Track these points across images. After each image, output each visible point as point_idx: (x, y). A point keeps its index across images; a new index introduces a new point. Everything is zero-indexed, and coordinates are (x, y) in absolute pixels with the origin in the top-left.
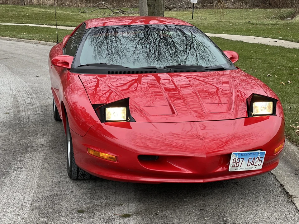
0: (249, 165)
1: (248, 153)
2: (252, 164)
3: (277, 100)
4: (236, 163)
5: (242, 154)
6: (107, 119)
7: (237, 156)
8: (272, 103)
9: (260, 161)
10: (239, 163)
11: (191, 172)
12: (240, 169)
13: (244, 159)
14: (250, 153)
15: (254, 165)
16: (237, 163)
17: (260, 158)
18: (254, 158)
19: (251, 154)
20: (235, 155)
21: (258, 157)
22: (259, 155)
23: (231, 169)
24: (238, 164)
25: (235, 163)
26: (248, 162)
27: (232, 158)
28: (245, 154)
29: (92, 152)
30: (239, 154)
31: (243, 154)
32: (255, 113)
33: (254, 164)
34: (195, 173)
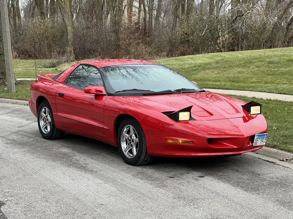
1: (261, 135)
2: (262, 142)
3: (262, 105)
6: (180, 120)
8: (260, 106)
10: (258, 140)
11: (236, 147)
12: (258, 144)
13: (260, 138)
18: (263, 138)
20: (257, 136)
22: (265, 136)
23: (254, 145)
25: (256, 141)
27: (255, 138)
29: (170, 141)
32: (252, 113)
34: (238, 147)
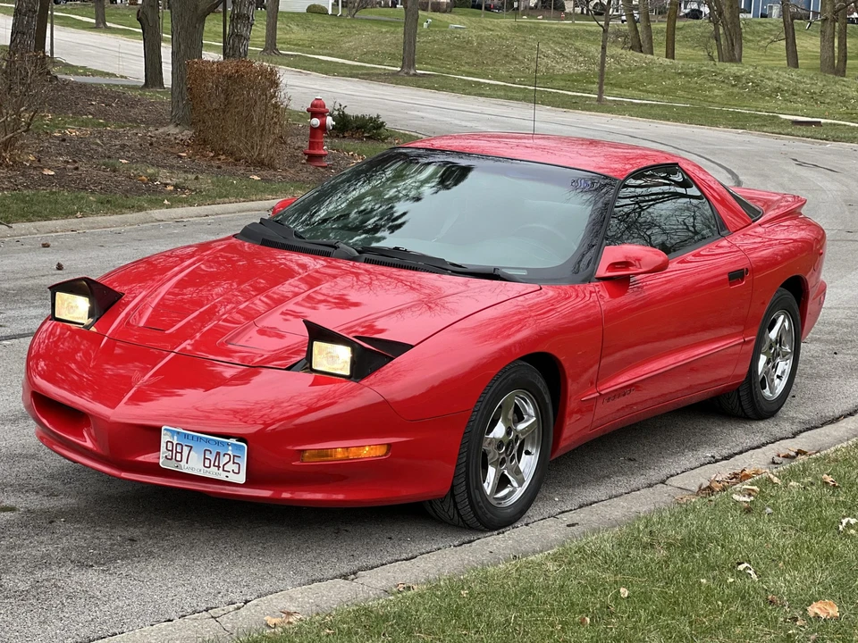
0: (207, 464)
1: (201, 438)
2: (214, 465)
4: (174, 452)
5: (186, 436)
7: (175, 437)
9: (234, 463)
10: (181, 453)
12: (185, 468)
13: (191, 447)
14: (207, 439)
15: (221, 469)
16: (177, 452)
17: (234, 456)
18: (218, 453)
19: (208, 441)
20: (169, 433)
21: (230, 452)
22: (230, 448)
23: (163, 463)
24: (179, 455)
25: (172, 451)
26: (205, 458)
27: (165, 438)
28: (193, 436)
30: (178, 433)
31: (188, 435)
33: (221, 466)
